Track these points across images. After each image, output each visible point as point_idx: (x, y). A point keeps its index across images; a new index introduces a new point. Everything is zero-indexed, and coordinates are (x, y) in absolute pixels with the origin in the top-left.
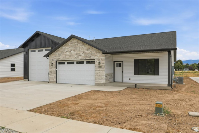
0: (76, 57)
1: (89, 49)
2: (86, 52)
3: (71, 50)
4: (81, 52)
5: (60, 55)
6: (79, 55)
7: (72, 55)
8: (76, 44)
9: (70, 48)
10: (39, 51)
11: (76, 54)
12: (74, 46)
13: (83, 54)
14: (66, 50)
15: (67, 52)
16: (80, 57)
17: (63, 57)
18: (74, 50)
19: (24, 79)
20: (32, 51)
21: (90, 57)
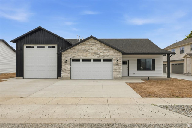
0: (93, 56)
1: (108, 49)
2: (104, 51)
3: (89, 49)
4: (99, 52)
5: (76, 53)
6: (98, 54)
7: (89, 53)
8: (95, 44)
9: (87, 47)
10: (38, 47)
11: (94, 53)
12: (92, 46)
13: (101, 53)
14: (83, 49)
15: (84, 50)
16: (98, 56)
17: (79, 55)
18: (92, 49)
19: (17, 76)
20: (27, 47)
21: (109, 56)
